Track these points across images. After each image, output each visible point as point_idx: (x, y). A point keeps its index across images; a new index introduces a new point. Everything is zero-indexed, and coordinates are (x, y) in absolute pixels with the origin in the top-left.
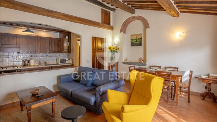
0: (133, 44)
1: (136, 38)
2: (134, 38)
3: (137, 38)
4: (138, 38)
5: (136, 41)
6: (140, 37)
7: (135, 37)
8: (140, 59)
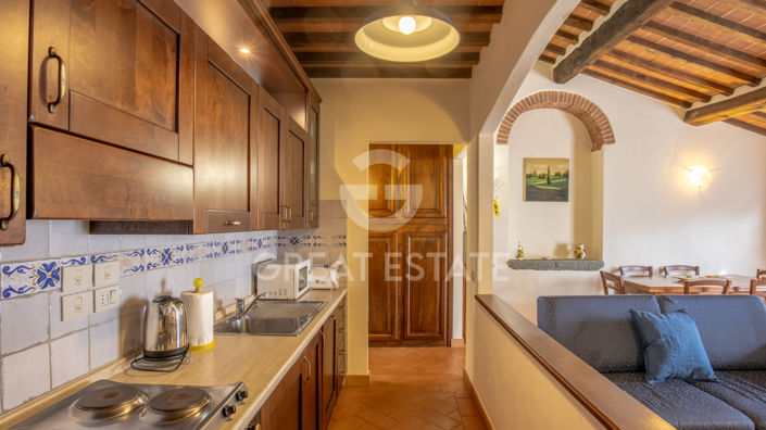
0: (532, 194)
1: (546, 173)
2: (538, 173)
3: (552, 174)
4: (556, 174)
5: (549, 183)
6: (561, 169)
7: (545, 166)
8: (561, 248)
